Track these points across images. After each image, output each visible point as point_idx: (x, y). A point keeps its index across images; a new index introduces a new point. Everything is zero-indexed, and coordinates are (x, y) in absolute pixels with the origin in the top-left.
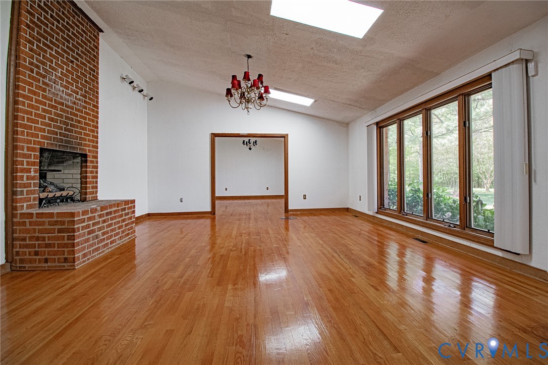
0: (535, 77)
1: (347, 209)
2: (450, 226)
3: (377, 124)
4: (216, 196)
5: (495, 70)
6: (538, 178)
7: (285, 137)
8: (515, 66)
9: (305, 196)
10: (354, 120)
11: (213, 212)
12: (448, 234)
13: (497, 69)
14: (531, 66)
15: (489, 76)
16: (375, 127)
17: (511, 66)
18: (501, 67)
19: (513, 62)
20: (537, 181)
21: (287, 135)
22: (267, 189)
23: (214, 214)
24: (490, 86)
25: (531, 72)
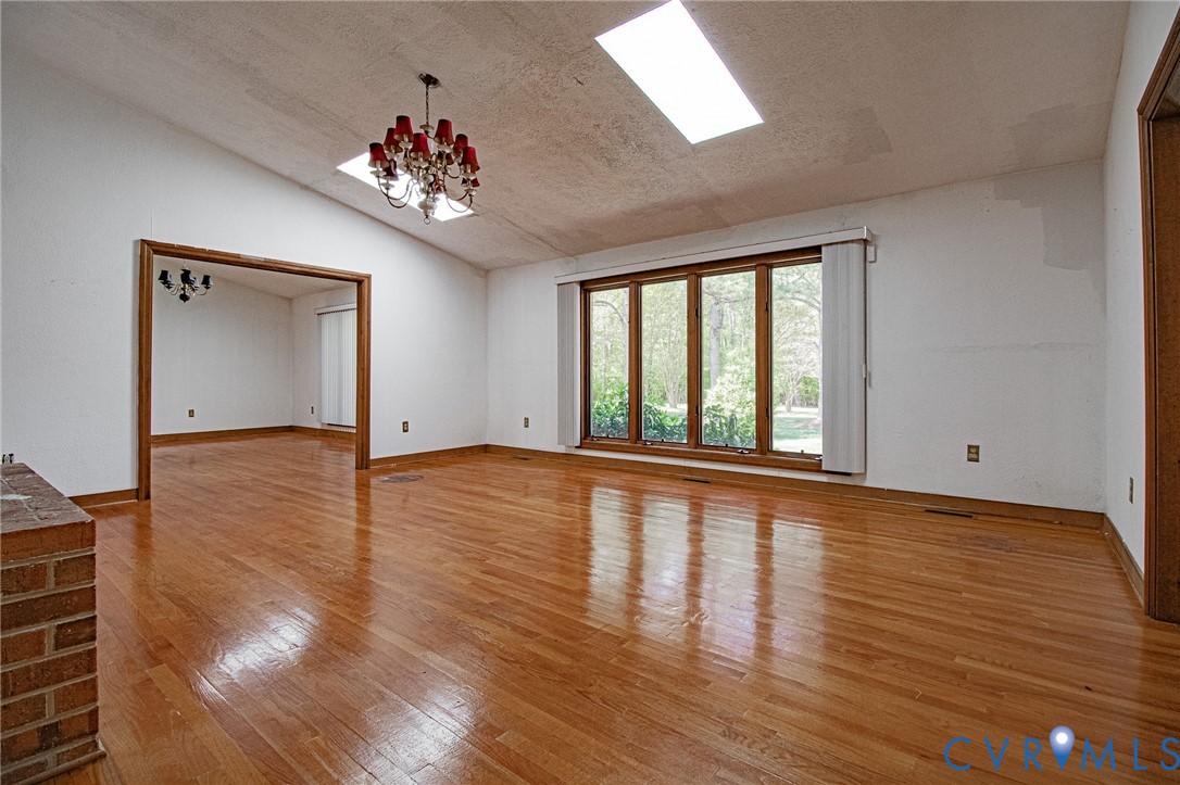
0: (873, 264)
1: (486, 448)
2: (742, 452)
3: (583, 284)
4: (152, 434)
5: (827, 245)
6: (874, 382)
7: (361, 283)
8: (855, 245)
9: (405, 423)
10: (512, 266)
11: (142, 492)
12: (742, 463)
13: (831, 244)
14: (870, 249)
15: (817, 249)
16: (579, 288)
17: (850, 245)
18: (837, 243)
19: (852, 241)
20: (873, 385)
21: (369, 277)
22: (191, 413)
23: (148, 497)
24: (819, 260)
25: (870, 257)
